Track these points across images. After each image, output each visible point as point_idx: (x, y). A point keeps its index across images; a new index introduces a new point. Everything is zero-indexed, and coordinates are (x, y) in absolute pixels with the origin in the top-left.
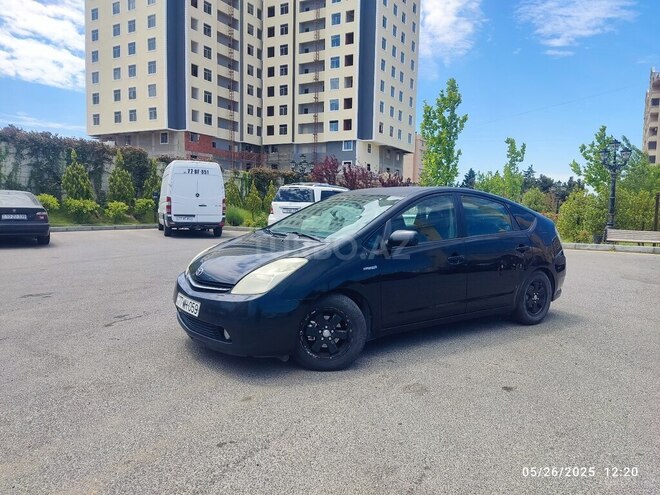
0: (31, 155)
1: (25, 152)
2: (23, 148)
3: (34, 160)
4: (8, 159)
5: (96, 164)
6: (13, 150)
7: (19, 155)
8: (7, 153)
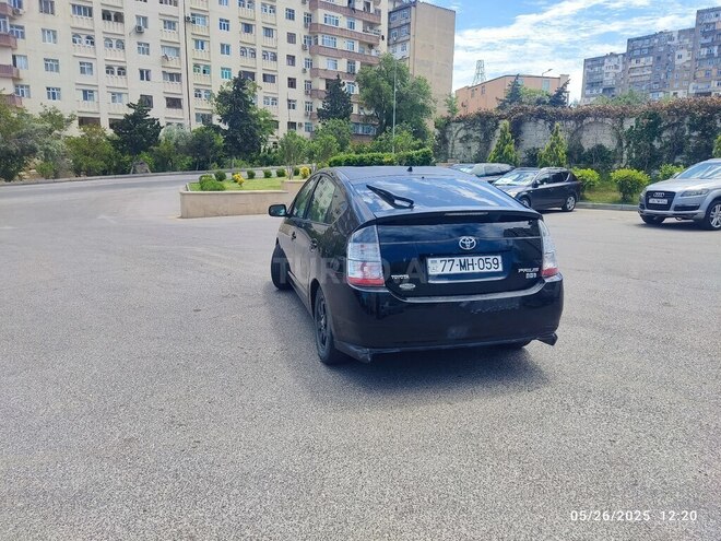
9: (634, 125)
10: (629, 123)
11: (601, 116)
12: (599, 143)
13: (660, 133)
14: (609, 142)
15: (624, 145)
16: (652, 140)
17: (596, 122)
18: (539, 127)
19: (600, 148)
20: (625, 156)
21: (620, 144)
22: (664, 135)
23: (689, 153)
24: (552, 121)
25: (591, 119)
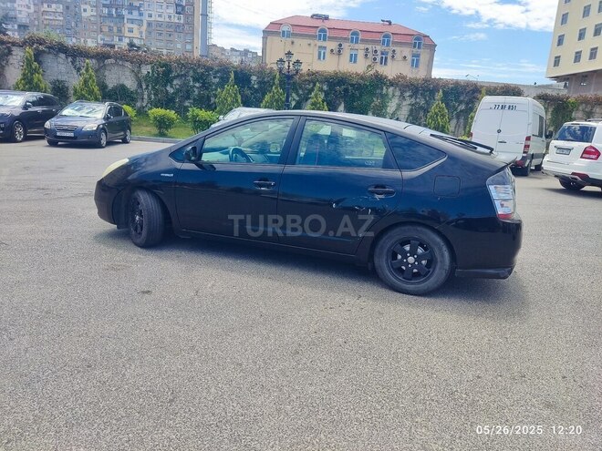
0: (411, 96)
1: (408, 94)
2: (405, 91)
3: (413, 100)
4: (393, 100)
5: (467, 104)
6: (398, 93)
7: (402, 97)
8: (393, 95)
9: (150, 71)
10: (146, 70)
11: (121, 59)
12: (121, 82)
13: (172, 81)
14: (130, 84)
15: (144, 87)
16: (166, 85)
17: (116, 64)
18: (60, 60)
19: (123, 87)
20: (146, 97)
21: (140, 86)
22: (175, 82)
23: (194, 99)
24: (74, 57)
25: (112, 61)
